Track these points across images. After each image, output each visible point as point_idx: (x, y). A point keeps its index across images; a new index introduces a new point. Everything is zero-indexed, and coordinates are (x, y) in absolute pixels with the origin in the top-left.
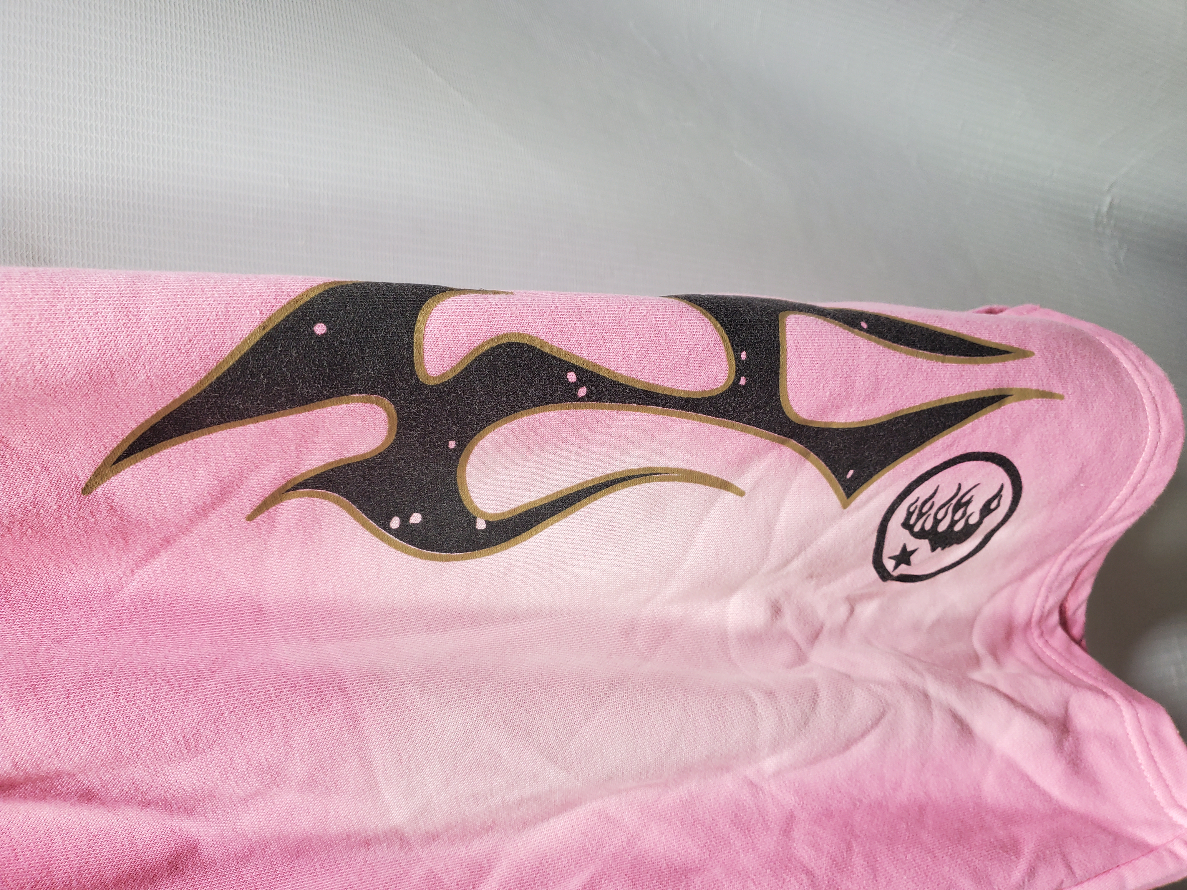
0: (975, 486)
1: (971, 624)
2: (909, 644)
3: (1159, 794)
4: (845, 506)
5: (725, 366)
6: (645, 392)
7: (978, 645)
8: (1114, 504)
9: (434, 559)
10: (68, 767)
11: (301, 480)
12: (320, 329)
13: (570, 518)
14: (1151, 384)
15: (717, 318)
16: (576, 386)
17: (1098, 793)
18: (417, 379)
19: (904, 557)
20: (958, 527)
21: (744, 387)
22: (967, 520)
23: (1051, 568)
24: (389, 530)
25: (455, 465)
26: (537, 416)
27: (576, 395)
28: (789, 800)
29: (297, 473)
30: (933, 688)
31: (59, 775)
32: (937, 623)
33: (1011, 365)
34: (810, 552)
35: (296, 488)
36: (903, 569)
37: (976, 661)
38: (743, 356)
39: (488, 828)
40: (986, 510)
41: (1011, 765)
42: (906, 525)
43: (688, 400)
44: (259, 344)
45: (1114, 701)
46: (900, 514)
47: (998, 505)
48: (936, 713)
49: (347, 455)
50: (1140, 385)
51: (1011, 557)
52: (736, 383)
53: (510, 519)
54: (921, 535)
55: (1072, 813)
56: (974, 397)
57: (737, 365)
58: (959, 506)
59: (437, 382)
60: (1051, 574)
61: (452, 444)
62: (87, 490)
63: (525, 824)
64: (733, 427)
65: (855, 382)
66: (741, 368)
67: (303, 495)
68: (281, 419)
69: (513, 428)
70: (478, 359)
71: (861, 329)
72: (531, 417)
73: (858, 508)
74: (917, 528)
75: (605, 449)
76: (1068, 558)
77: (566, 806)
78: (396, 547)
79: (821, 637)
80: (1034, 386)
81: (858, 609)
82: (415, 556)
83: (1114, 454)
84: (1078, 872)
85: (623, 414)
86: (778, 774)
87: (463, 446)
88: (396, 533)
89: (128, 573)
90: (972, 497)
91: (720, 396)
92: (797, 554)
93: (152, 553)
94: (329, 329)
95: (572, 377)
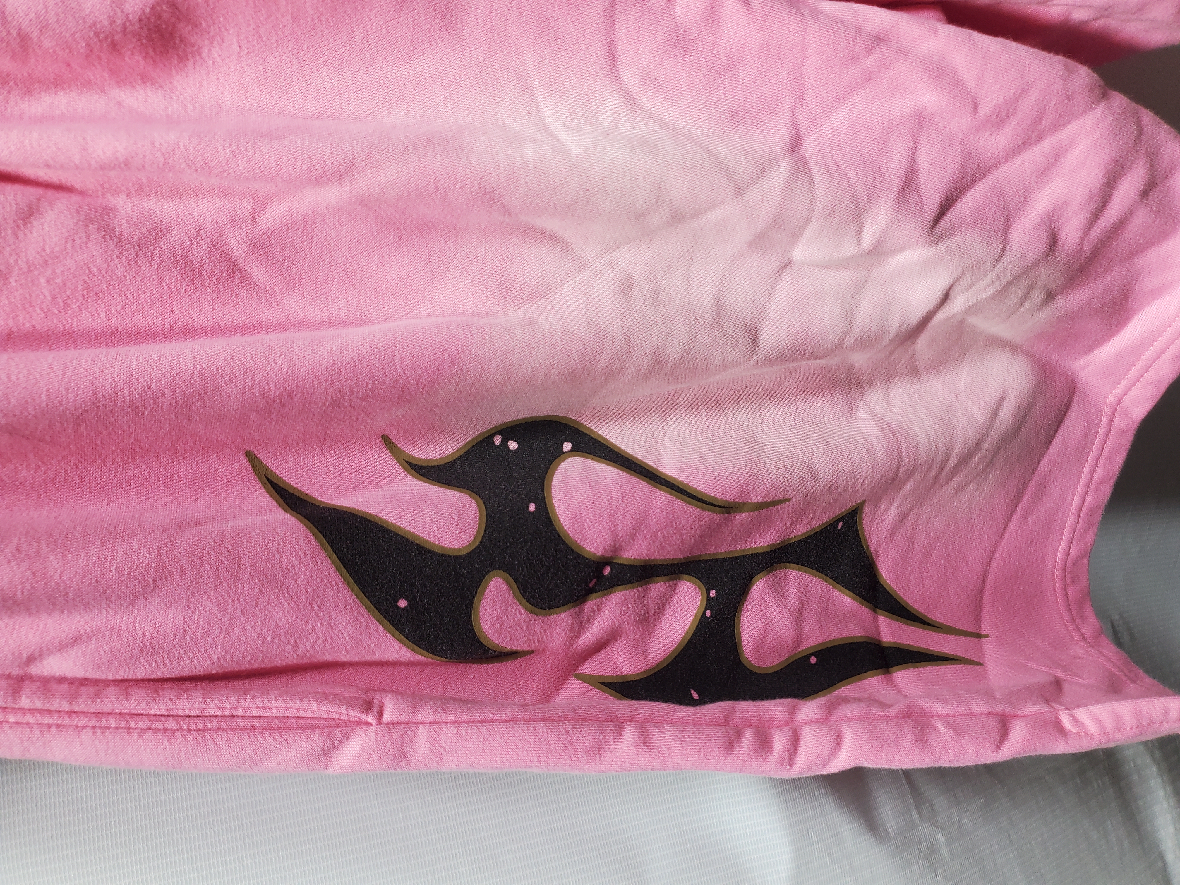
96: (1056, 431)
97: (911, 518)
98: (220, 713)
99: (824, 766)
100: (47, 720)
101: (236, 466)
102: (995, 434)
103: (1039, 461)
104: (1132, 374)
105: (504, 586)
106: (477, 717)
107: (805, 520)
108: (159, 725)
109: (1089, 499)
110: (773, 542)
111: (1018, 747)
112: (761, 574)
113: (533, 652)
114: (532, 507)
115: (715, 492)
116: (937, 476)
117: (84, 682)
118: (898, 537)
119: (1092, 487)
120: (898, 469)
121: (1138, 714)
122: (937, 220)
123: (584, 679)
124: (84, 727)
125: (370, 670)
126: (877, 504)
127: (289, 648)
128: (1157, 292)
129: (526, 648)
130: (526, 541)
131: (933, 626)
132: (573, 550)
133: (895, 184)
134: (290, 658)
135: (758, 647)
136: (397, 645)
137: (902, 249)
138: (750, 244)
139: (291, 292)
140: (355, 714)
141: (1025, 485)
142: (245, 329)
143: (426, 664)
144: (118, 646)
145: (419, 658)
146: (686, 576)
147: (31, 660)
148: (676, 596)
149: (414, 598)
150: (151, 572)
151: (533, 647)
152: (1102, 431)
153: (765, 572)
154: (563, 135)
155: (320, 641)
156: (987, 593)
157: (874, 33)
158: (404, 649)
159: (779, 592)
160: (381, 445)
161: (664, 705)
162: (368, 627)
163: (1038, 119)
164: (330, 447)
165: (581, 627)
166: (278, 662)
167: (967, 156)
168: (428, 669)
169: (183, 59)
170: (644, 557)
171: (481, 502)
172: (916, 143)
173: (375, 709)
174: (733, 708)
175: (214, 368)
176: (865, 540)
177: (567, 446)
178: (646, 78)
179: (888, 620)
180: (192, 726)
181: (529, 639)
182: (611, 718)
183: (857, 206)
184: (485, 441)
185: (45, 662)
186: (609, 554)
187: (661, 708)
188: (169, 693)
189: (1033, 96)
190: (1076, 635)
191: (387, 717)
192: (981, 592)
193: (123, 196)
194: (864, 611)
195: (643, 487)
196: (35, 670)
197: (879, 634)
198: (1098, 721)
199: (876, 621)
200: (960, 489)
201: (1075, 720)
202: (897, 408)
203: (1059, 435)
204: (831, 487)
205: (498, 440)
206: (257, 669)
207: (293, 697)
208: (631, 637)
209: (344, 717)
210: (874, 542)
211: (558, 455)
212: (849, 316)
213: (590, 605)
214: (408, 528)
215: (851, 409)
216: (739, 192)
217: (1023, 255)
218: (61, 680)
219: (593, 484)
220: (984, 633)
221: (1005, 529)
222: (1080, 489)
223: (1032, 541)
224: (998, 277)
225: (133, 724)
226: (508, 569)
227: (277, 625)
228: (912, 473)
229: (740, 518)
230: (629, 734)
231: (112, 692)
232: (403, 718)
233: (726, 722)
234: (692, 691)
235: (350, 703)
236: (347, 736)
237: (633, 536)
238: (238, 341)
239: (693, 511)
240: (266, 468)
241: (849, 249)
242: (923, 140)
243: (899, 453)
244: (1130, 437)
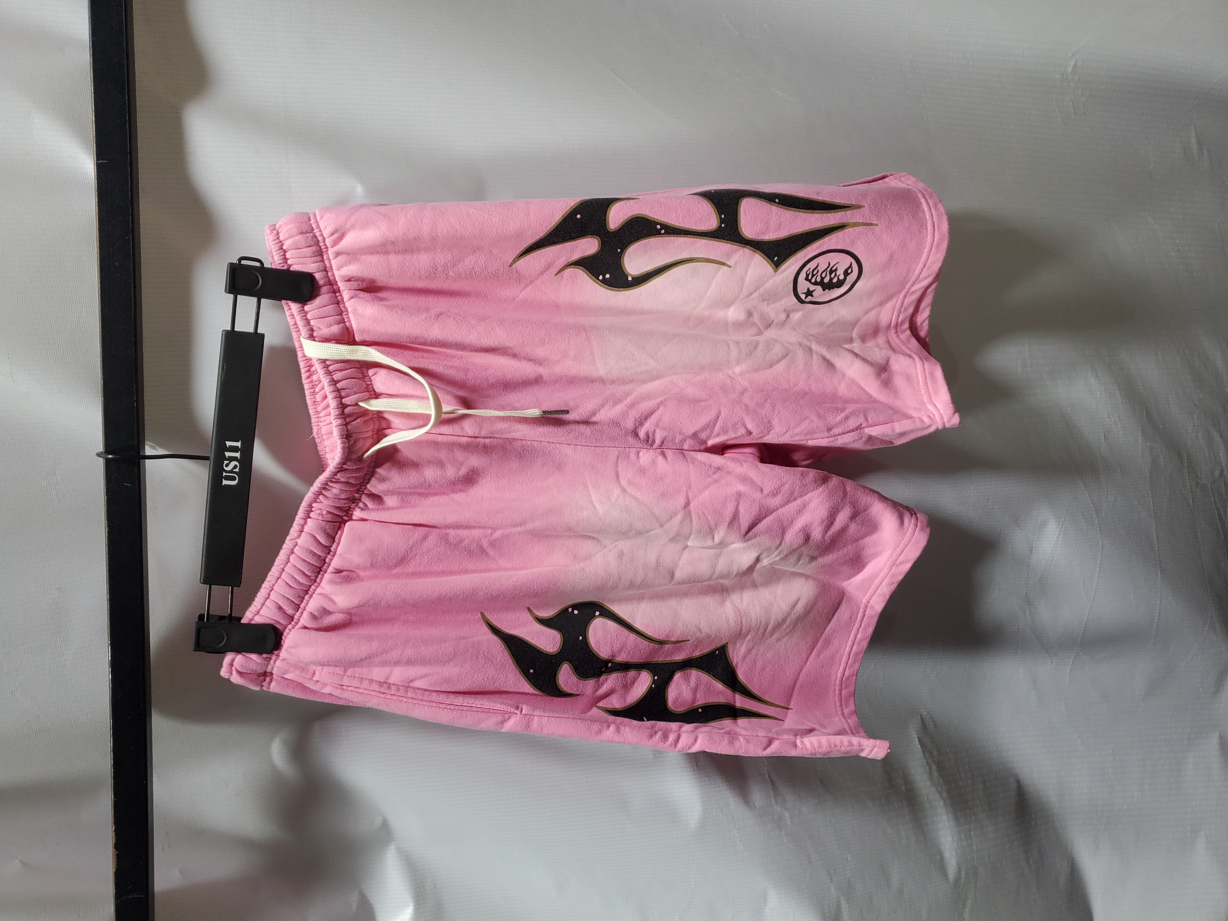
0: (837, 263)
1: (853, 325)
2: (814, 331)
3: (925, 398)
4: (776, 272)
5: (716, 221)
6: (686, 231)
7: (854, 335)
8: (917, 272)
9: (614, 290)
10: (511, 345)
11: (571, 263)
12: (579, 216)
13: (662, 276)
14: (934, 216)
15: (713, 203)
16: (661, 230)
17: (896, 396)
18: (607, 230)
19: (809, 293)
20: (835, 280)
21: (724, 227)
22: (838, 278)
23: (897, 301)
24: (599, 280)
25: (620, 257)
26: (647, 240)
27: (660, 232)
28: (746, 384)
29: (570, 260)
30: (814, 347)
31: (509, 347)
32: (834, 323)
33: (849, 212)
34: (761, 290)
35: (569, 265)
36: (809, 298)
37: (851, 340)
38: (723, 216)
39: (631, 381)
40: (846, 274)
41: (853, 382)
42: (807, 279)
43: (702, 233)
44: (561, 222)
45: (914, 359)
46: (803, 275)
47: (852, 271)
48: (814, 356)
49: (586, 254)
50: (928, 216)
51: (870, 295)
52: (720, 226)
53: (640, 277)
54: (816, 283)
55: (881, 403)
56: (828, 227)
57: (720, 220)
58: (831, 272)
59: (614, 231)
60: (898, 304)
61: (619, 250)
62: (510, 266)
63: (644, 382)
64: (722, 242)
65: (770, 224)
66: (722, 221)
67: (572, 268)
68: (567, 244)
69: (639, 245)
70: (627, 223)
71: (775, 202)
72: (645, 240)
73: (782, 272)
74: (813, 281)
75: (673, 251)
76: (905, 296)
77: (658, 377)
78: (601, 286)
79: (771, 326)
80: (861, 221)
81: (791, 316)
82: (607, 289)
83: (908, 249)
84: (870, 421)
85: (678, 238)
86: (741, 374)
87: (623, 250)
88: (602, 281)
89: (519, 292)
90: (837, 268)
91: (715, 231)
92: (755, 291)
93: (526, 286)
94: (581, 216)
95: (659, 227)
96: (833, 615)
97: (754, 651)
98: (468, 705)
99: (689, 749)
100: (415, 702)
101: (477, 617)
102: (793, 616)
103: (825, 629)
104: (871, 590)
105: (568, 668)
106: (556, 715)
107: (699, 649)
108: (448, 707)
109: (854, 648)
110: (684, 658)
111: (773, 750)
112: (679, 671)
113: (579, 695)
114: (581, 638)
115: (655, 636)
116: (763, 634)
117: (426, 690)
118: (747, 659)
119: (856, 642)
120: (741, 630)
121: (829, 742)
122: (747, 533)
123: (599, 708)
124: (426, 705)
125: (518, 696)
126: (735, 644)
127: (492, 684)
128: (875, 555)
129: (576, 693)
130: (577, 651)
131: (763, 701)
132: (595, 656)
133: (728, 519)
134: (492, 688)
135: (675, 702)
136: (528, 686)
137: (733, 543)
138: (669, 541)
139: (501, 558)
140: (513, 710)
141: (817, 640)
142: (485, 571)
143: (539, 695)
144: (438, 679)
145: (537, 692)
146: (644, 670)
147: (412, 681)
148: (640, 678)
149: (536, 669)
150: (452, 654)
151: (579, 693)
152: (860, 615)
153: (680, 670)
154: (597, 506)
155: (502, 683)
156: (796, 689)
157: (717, 466)
158: (531, 688)
159: (687, 679)
160: (527, 611)
161: (628, 720)
162: (519, 679)
163: (792, 493)
164: (509, 611)
165: (599, 687)
166: (487, 689)
167: (761, 507)
168: (539, 698)
169: (473, 484)
170: (625, 660)
171: (562, 635)
172: (738, 503)
173: (520, 709)
174: (656, 723)
175: (476, 587)
176: (730, 660)
177: (597, 613)
178: (630, 482)
179: (740, 697)
180: (459, 709)
181: (577, 689)
182: (606, 721)
183: (711, 529)
184: (566, 609)
185: (415, 682)
186: (610, 658)
187: (627, 720)
188: (452, 696)
189: (787, 486)
190: (839, 713)
191: (524, 712)
192: (793, 688)
193: (452, 529)
194: (728, 692)
195: (626, 632)
196: (411, 685)
197: (735, 702)
198: (812, 744)
199: (734, 697)
200: (779, 640)
201: (802, 742)
202: (745, 602)
203: (835, 617)
204: (708, 636)
205: (570, 610)
206: (480, 691)
207: (492, 702)
208: (620, 693)
209: (509, 711)
210: (735, 661)
211: (593, 617)
212: (714, 567)
213: (603, 678)
214: (535, 643)
215: (723, 602)
216: (661, 526)
217: (791, 544)
218: (419, 689)
219: (605, 630)
220: (790, 707)
221: (807, 660)
222: (850, 643)
223: (823, 667)
224: (780, 553)
225: (440, 706)
226: (570, 661)
227: (489, 676)
228: (749, 631)
229: (667, 647)
230: (612, 727)
231: (434, 694)
232: (529, 713)
233: (652, 727)
234: (644, 718)
235: (512, 706)
236: (510, 718)
237: (620, 652)
238: (482, 575)
239: (646, 643)
240: (487, 618)
241: (710, 543)
242: (741, 502)
243: (741, 623)
244: (876, 619)
